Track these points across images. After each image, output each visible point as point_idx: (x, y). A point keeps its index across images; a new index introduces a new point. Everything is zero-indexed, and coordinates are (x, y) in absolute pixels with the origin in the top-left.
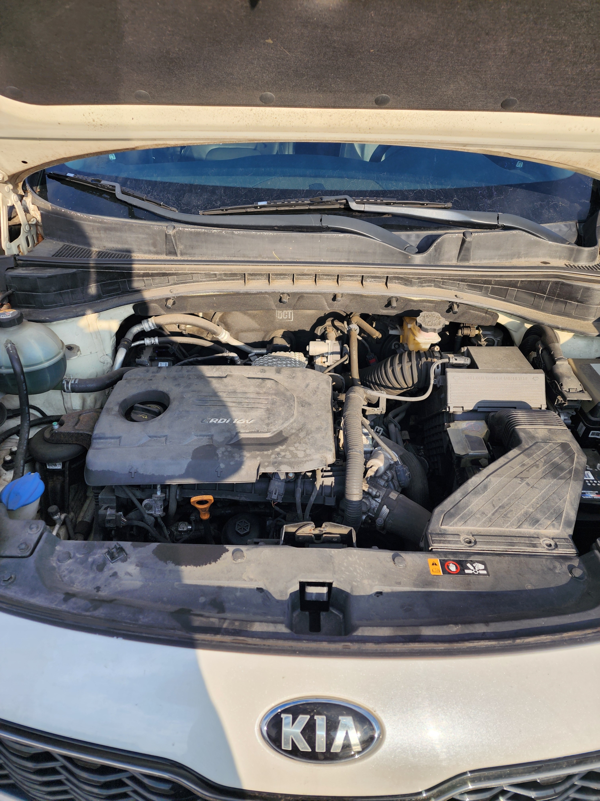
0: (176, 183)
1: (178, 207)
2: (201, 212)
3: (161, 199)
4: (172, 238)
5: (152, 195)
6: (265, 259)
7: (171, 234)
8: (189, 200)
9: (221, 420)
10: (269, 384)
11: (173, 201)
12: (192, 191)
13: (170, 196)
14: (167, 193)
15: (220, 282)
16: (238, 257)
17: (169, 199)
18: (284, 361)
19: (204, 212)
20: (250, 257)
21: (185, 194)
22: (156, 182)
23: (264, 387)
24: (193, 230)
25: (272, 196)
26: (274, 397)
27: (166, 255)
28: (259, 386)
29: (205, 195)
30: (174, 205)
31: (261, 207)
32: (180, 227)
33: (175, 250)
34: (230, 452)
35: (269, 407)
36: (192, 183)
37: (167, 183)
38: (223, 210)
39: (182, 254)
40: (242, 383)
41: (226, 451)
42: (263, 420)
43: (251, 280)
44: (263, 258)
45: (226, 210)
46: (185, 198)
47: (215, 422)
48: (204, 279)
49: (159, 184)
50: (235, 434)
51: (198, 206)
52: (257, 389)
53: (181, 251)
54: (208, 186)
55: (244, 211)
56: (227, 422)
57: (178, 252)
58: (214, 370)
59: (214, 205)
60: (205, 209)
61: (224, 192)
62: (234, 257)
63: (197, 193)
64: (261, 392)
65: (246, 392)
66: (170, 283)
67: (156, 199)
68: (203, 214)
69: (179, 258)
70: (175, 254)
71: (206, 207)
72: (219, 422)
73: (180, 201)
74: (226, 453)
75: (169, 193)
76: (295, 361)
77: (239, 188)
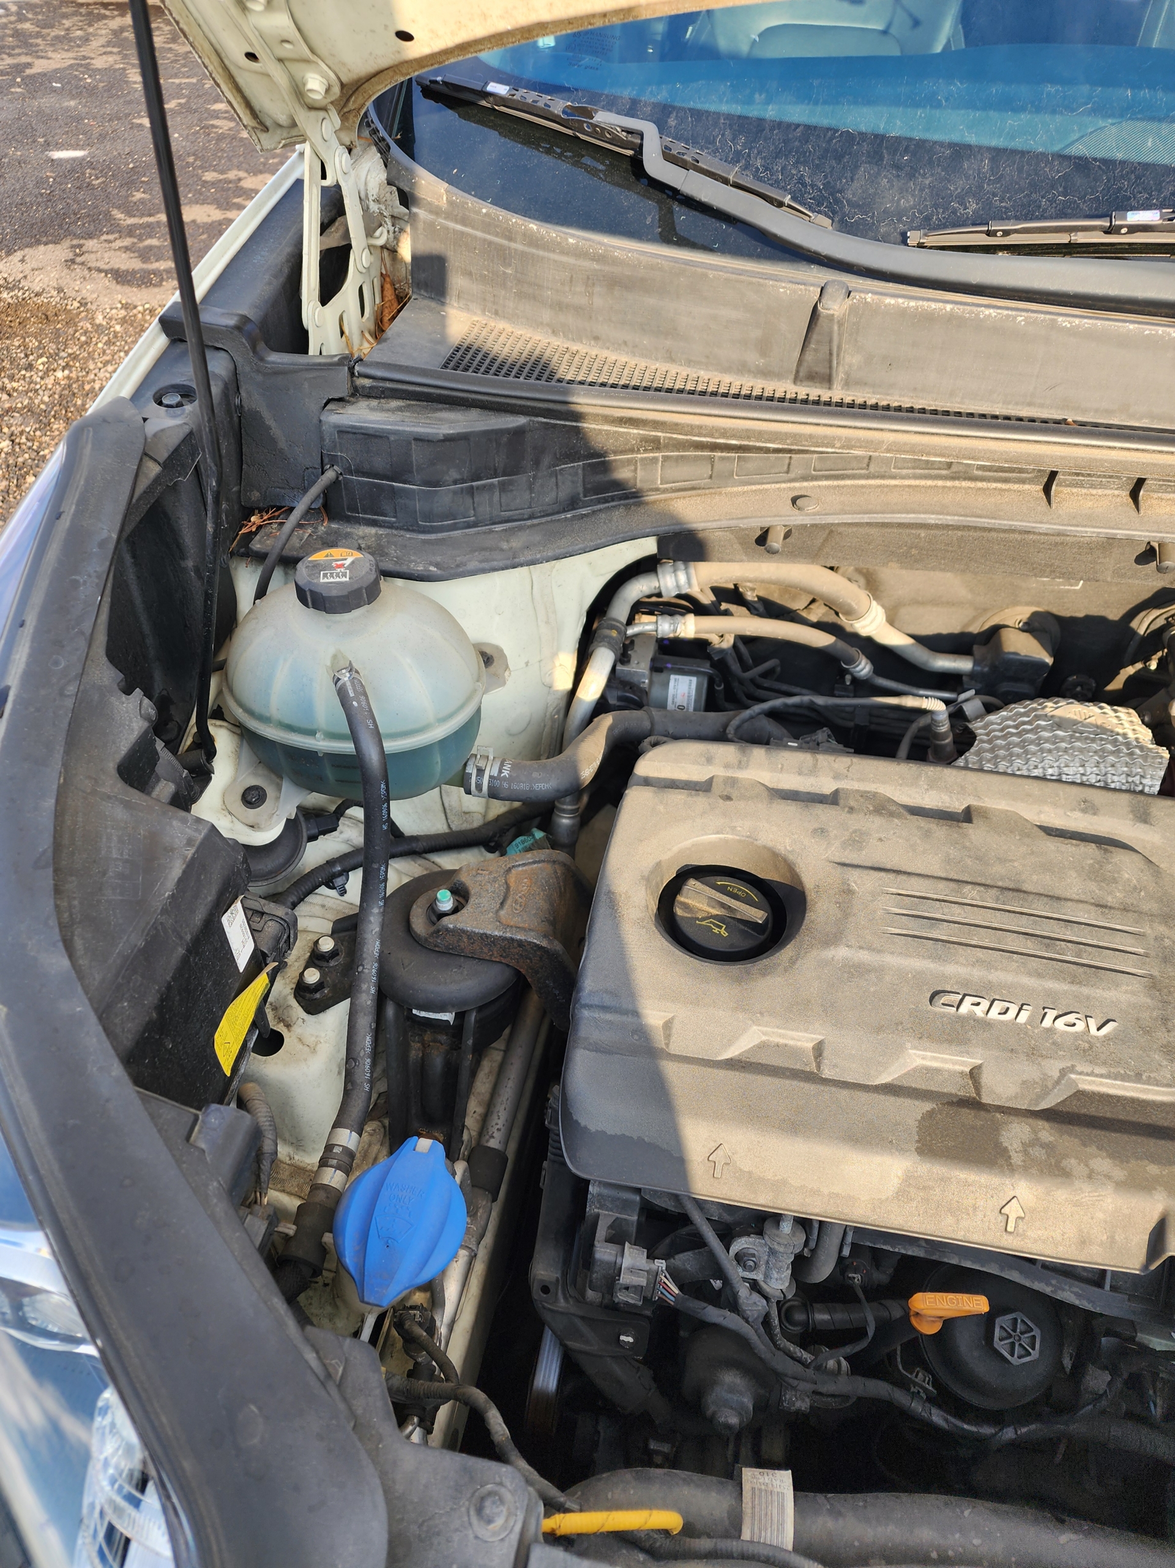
0: (829, 129)
1: (834, 212)
2: (914, 237)
3: (777, 181)
4: (836, 328)
5: (746, 167)
6: (1140, 419)
7: (836, 314)
8: (871, 191)
9: (998, 1007)
10: (1126, 867)
11: (816, 193)
12: (881, 159)
13: (805, 171)
14: (797, 162)
15: (957, 483)
16: (1042, 406)
17: (804, 185)
18: (1093, 740)
19: (926, 235)
20: (1084, 411)
21: (857, 167)
22: (761, 121)
23: (1115, 881)
24: (912, 304)
25: (1160, 191)
26: (1162, 929)
27: (796, 380)
28: (1096, 874)
29: (924, 176)
30: (819, 204)
31: (1133, 229)
32: (869, 292)
33: (830, 367)
34: (1048, 1147)
35: (1156, 973)
36: (881, 131)
37: (798, 126)
38: (989, 233)
39: (847, 384)
40: (1033, 853)
41: (1035, 1142)
42: (1147, 1031)
43: (1068, 486)
44: (1132, 416)
45: (1006, 233)
46: (856, 184)
47: (979, 1011)
48: (904, 472)
49: (772, 129)
50: (1056, 1074)
51: (900, 214)
52: (1093, 886)
53: (848, 374)
54: (935, 143)
55: (1063, 238)
56: (1024, 1017)
57: (839, 376)
58: (922, 782)
59: (954, 212)
60: (928, 225)
61: (992, 169)
62: (1030, 404)
63: (898, 167)
64: (1110, 900)
65: (1058, 892)
66: (792, 475)
67: (760, 179)
68: (921, 246)
69: (837, 394)
70: (827, 380)
71: (928, 219)
72: (994, 1014)
73: (840, 191)
74: (1037, 1152)
75: (805, 163)
76: (1128, 745)
77: (1042, 154)
